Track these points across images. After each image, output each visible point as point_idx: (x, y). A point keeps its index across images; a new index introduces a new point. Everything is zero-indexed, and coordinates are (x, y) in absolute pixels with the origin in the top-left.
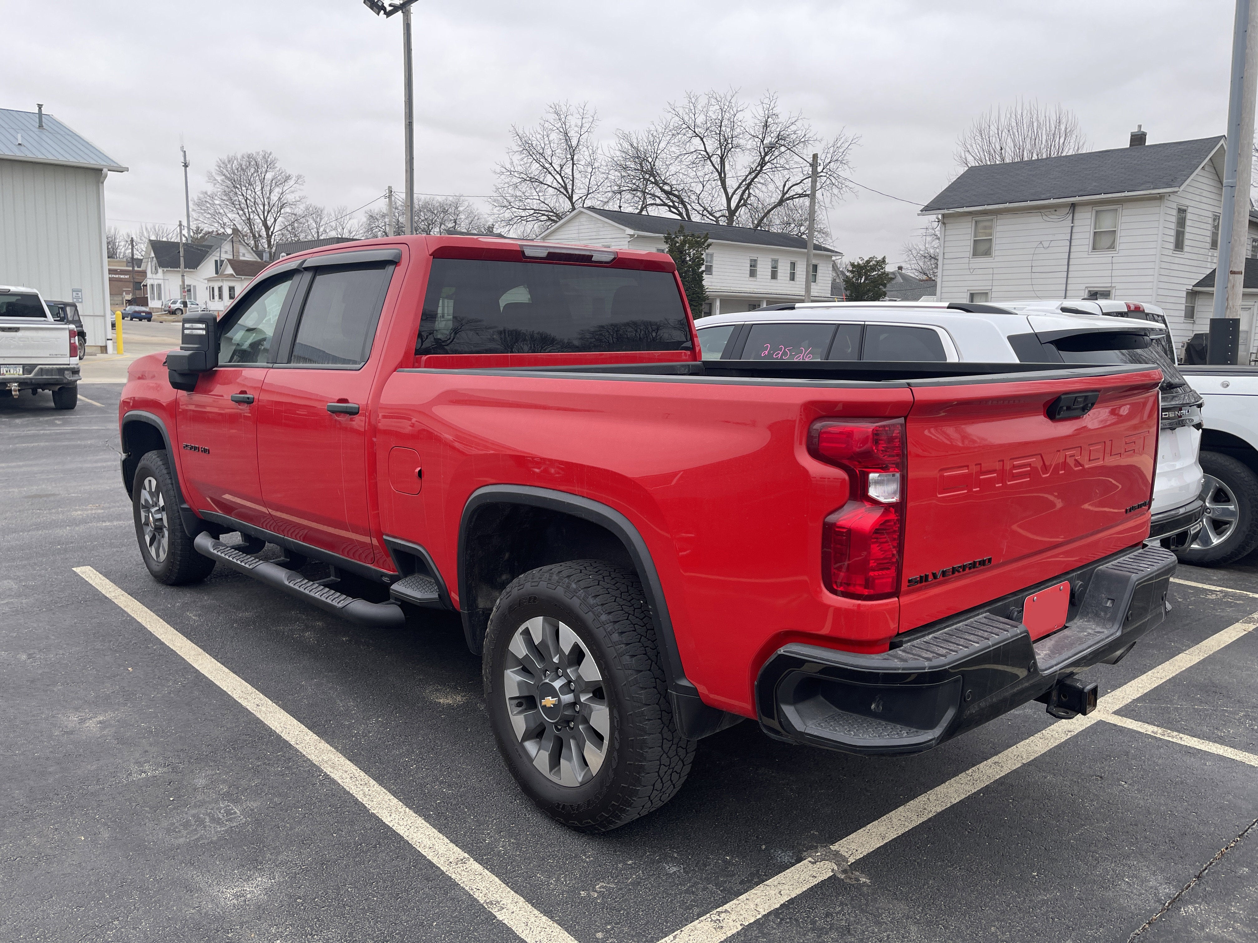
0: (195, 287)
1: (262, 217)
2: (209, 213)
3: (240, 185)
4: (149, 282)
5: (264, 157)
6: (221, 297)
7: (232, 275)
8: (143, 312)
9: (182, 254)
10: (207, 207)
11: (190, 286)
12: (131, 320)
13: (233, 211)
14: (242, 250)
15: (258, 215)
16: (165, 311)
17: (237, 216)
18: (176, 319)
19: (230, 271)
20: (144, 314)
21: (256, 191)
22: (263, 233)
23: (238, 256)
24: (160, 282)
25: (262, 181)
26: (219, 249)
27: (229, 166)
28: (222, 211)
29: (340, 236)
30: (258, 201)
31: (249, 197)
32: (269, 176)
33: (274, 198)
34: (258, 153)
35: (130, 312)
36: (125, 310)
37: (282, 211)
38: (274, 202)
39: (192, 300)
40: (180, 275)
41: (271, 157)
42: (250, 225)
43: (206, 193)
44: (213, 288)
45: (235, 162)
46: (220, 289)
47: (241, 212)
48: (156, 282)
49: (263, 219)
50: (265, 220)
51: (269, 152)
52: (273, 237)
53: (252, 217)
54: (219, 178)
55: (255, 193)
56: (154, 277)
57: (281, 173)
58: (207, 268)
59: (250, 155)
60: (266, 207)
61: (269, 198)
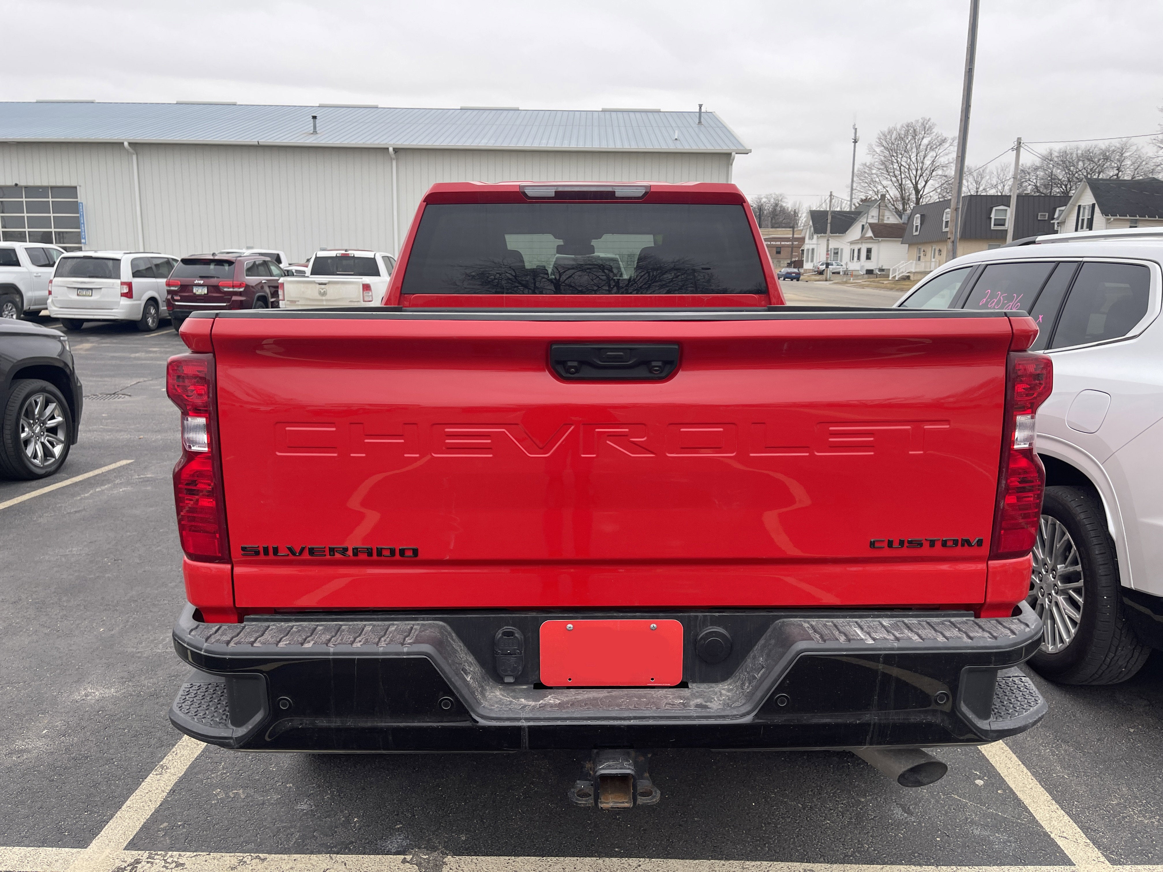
0: (842, 250)
1: (914, 181)
2: (866, 182)
3: (897, 153)
4: (806, 247)
5: (923, 124)
6: (859, 258)
7: (871, 237)
8: (794, 273)
9: (829, 221)
10: (865, 177)
11: (838, 249)
12: (784, 280)
13: (887, 178)
14: (887, 214)
15: (911, 181)
16: (815, 272)
17: (890, 183)
18: (821, 279)
19: (870, 234)
20: (794, 275)
21: (912, 157)
22: (913, 197)
23: (883, 220)
24: (814, 246)
25: (918, 147)
26: (866, 215)
27: (888, 137)
28: (877, 180)
29: (1000, 194)
30: (913, 167)
31: (903, 163)
32: (925, 141)
33: (928, 162)
34: (917, 121)
35: (784, 273)
36: (780, 271)
37: (934, 173)
38: (926, 166)
39: (839, 262)
40: (826, 240)
41: (929, 123)
42: (902, 191)
43: (865, 165)
44: (854, 250)
45: (895, 132)
46: (859, 250)
47: (894, 179)
48: (811, 247)
49: (914, 183)
50: (917, 183)
51: (928, 119)
52: (921, 200)
53: (904, 182)
54: (878, 150)
55: (911, 160)
56: (811, 242)
57: (938, 137)
58: (855, 232)
59: (908, 124)
60: (919, 172)
61: (923, 163)
